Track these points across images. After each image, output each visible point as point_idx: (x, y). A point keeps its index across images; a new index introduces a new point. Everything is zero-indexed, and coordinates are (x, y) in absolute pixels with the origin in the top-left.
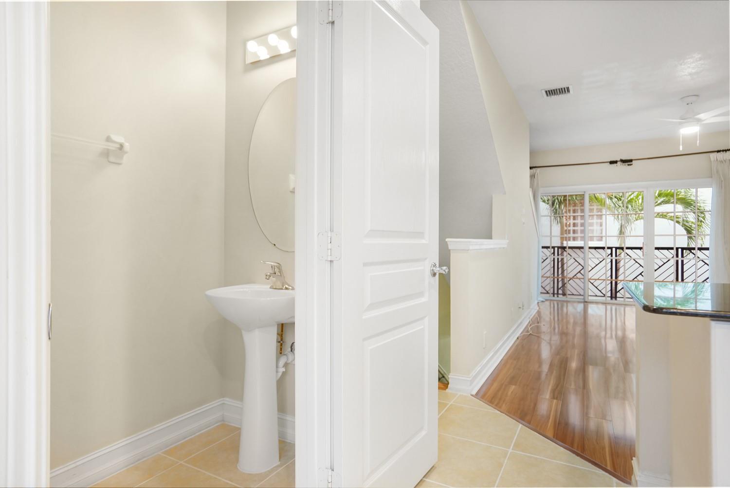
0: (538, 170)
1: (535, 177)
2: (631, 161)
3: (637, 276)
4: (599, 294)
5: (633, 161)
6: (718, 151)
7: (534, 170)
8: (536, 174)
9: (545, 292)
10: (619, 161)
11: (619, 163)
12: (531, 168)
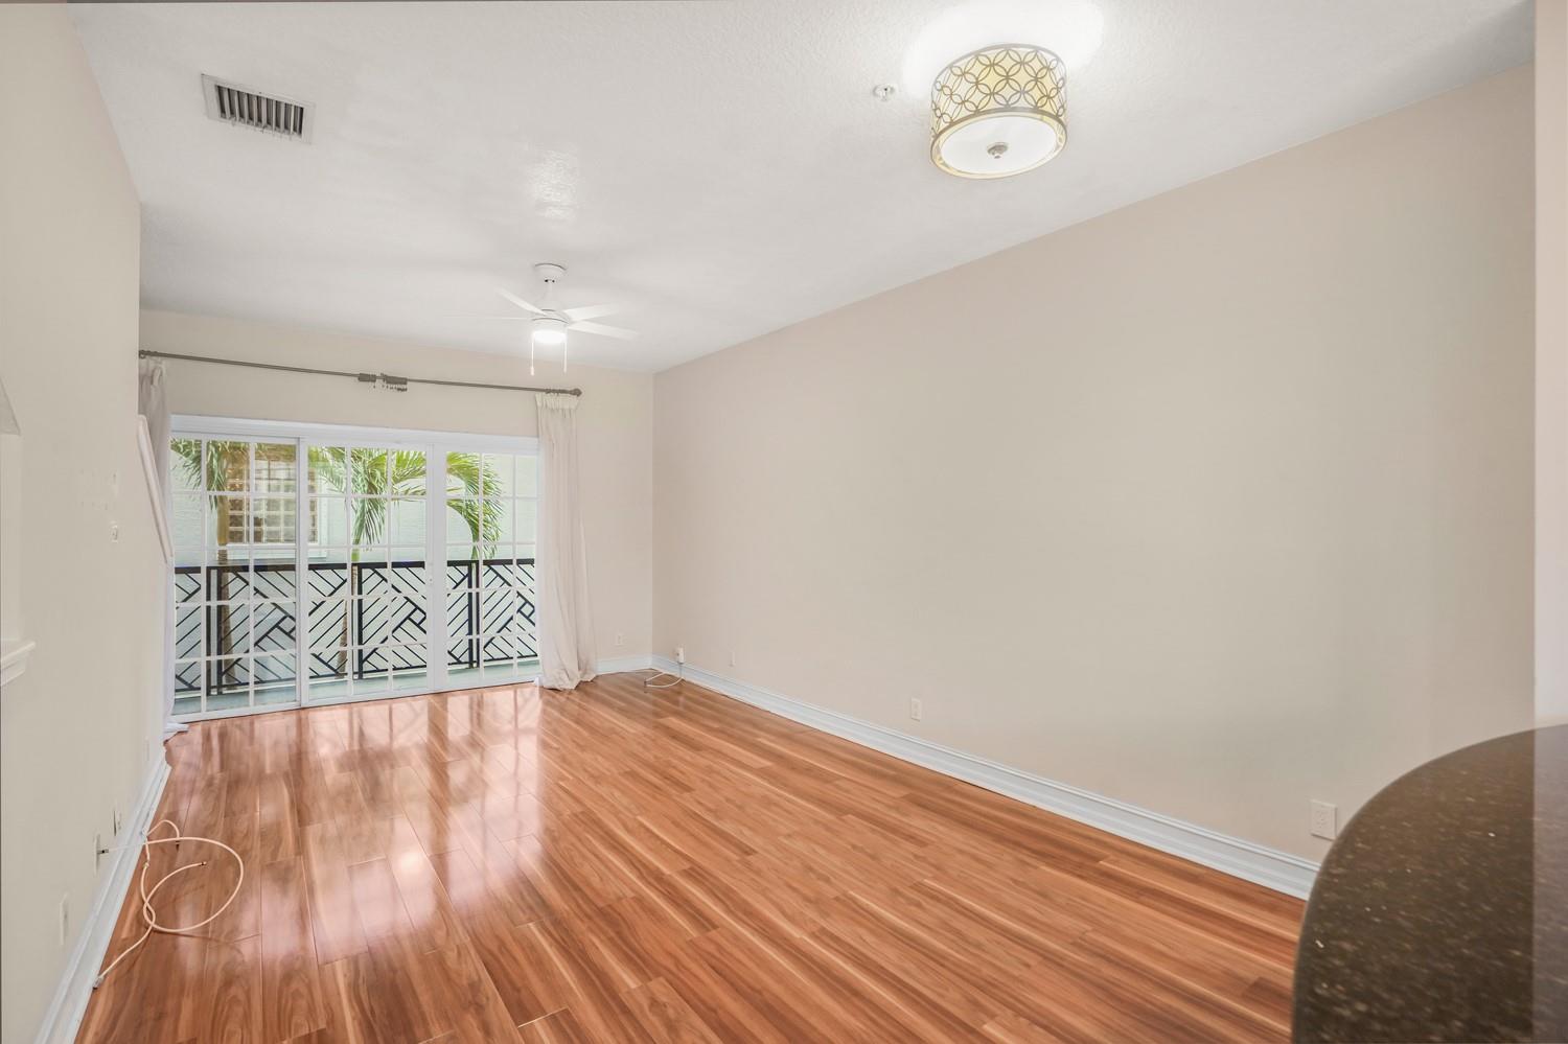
0: (165, 364)
1: (152, 382)
2: (404, 381)
3: (402, 623)
4: (325, 670)
5: (409, 383)
6: (548, 391)
7: (151, 362)
8: (158, 373)
9: (185, 687)
10: (379, 378)
11: (379, 383)
12: (143, 354)
